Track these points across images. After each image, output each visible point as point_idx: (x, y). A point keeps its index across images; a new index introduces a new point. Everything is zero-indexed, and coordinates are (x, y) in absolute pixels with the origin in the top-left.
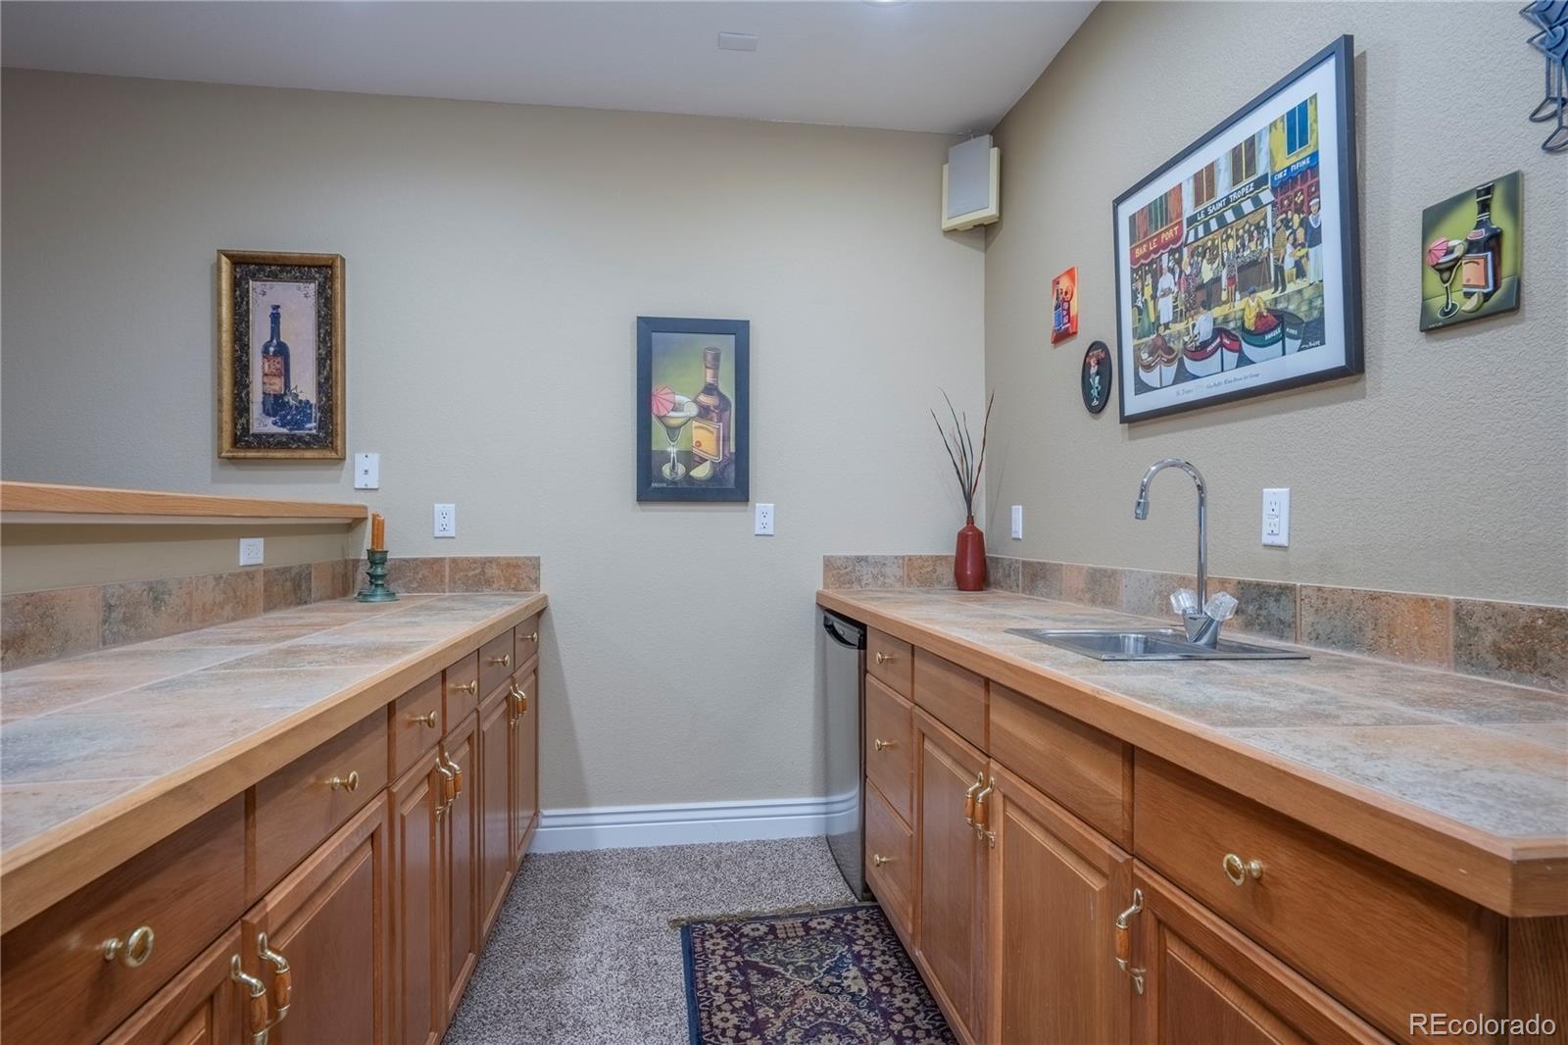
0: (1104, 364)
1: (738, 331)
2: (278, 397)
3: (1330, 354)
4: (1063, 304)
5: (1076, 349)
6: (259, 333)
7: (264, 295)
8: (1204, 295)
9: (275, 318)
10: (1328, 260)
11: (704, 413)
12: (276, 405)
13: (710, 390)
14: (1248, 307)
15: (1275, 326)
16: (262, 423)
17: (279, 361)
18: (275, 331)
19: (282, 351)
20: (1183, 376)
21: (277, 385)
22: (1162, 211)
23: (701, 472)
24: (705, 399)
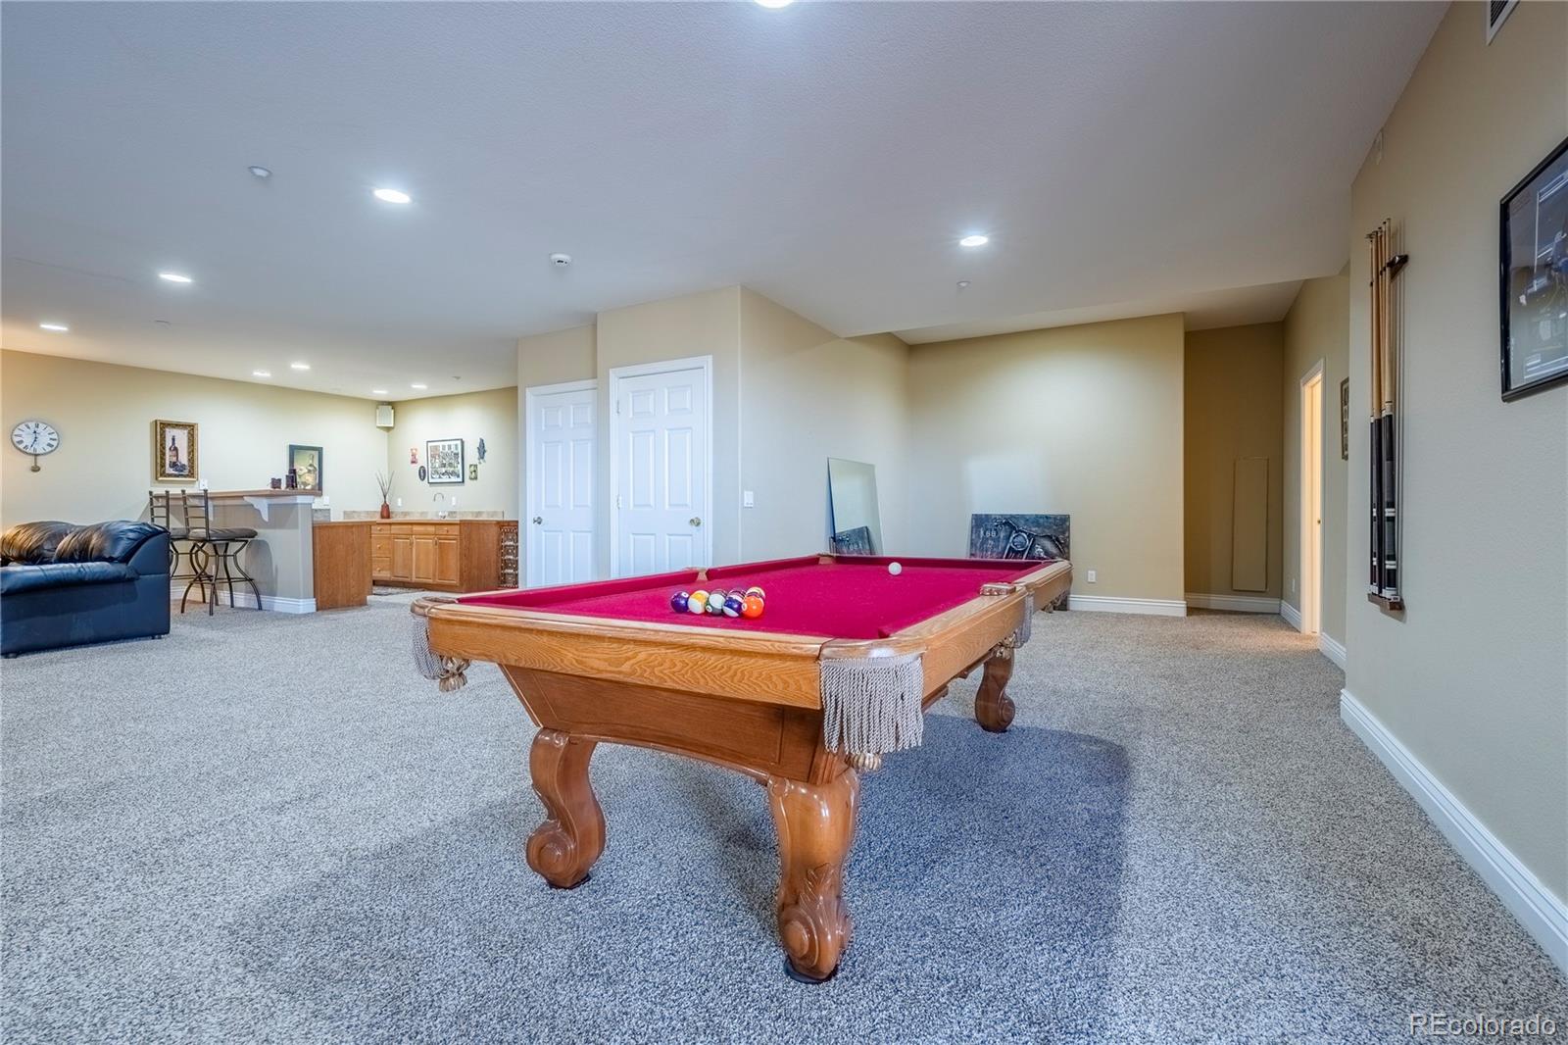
0: (424, 471)
1: (320, 450)
2: (174, 463)
3: (460, 480)
4: (414, 455)
5: (417, 467)
6: (168, 444)
7: (170, 433)
8: (444, 465)
9: (173, 440)
10: (460, 466)
11: (309, 471)
12: (174, 465)
13: (311, 465)
14: (450, 470)
15: (453, 473)
16: (169, 470)
17: (174, 452)
18: (173, 443)
19: (176, 449)
20: (440, 477)
21: (174, 459)
22: (436, 447)
23: (309, 487)
24: (310, 468)
